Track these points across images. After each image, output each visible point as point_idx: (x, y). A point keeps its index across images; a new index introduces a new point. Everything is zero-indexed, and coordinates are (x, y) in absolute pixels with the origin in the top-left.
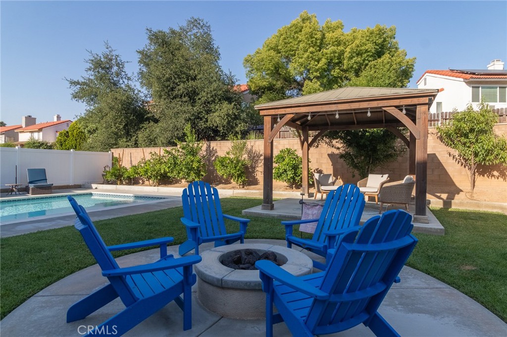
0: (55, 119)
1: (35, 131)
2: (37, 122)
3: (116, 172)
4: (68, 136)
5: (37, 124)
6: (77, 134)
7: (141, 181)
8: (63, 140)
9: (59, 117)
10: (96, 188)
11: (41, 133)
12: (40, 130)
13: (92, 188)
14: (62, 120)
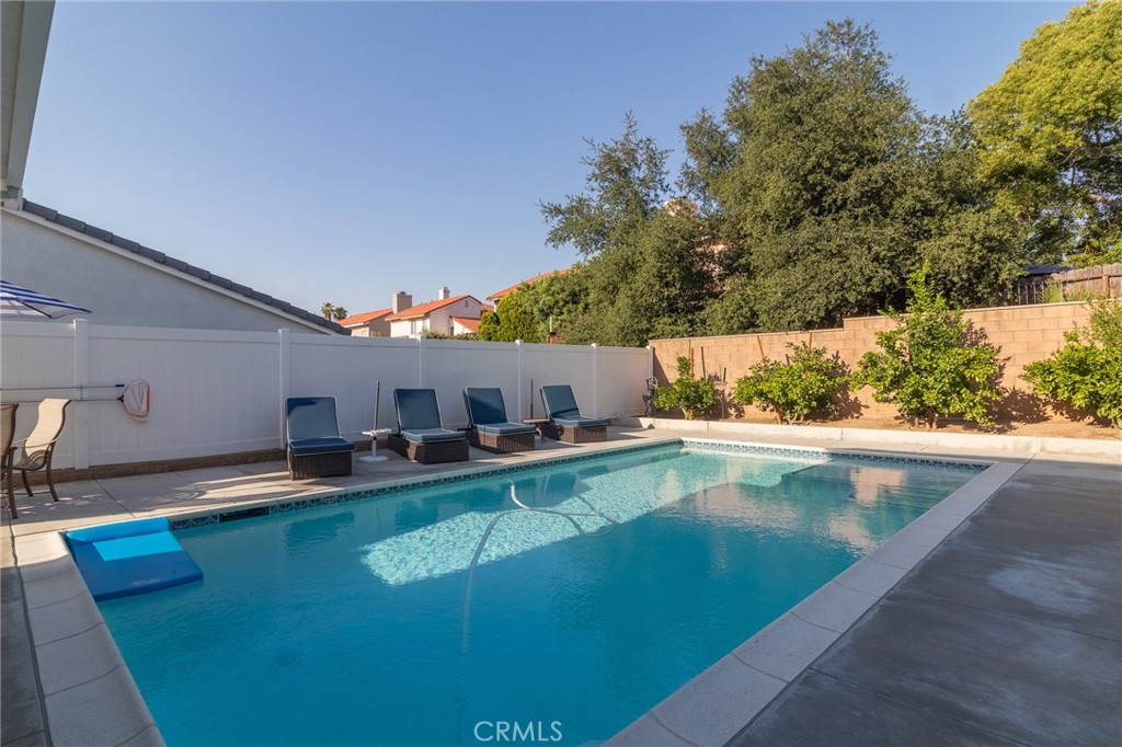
0: (441, 297)
1: (418, 318)
2: (415, 303)
3: (688, 390)
4: (498, 322)
5: (414, 304)
6: (516, 317)
7: (732, 411)
8: (491, 331)
9: (446, 292)
10: (651, 427)
11: (428, 321)
12: (427, 315)
13: (641, 426)
14: (453, 295)
